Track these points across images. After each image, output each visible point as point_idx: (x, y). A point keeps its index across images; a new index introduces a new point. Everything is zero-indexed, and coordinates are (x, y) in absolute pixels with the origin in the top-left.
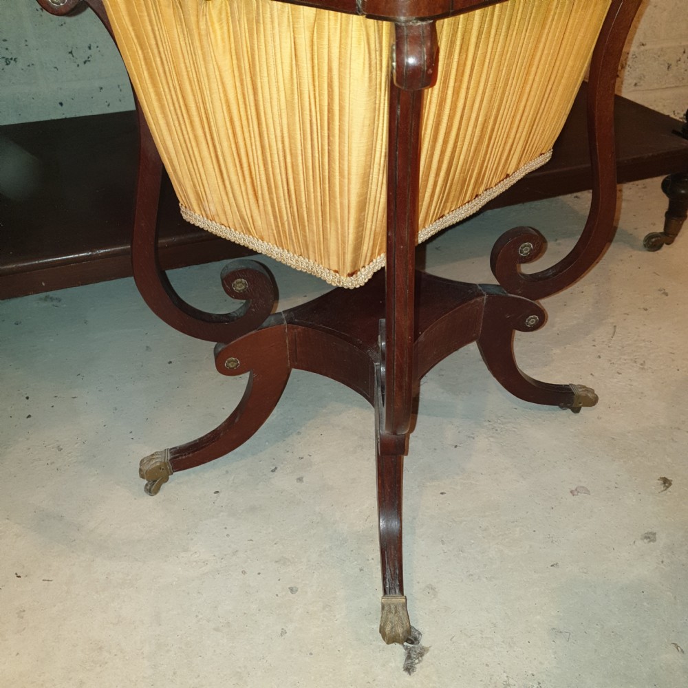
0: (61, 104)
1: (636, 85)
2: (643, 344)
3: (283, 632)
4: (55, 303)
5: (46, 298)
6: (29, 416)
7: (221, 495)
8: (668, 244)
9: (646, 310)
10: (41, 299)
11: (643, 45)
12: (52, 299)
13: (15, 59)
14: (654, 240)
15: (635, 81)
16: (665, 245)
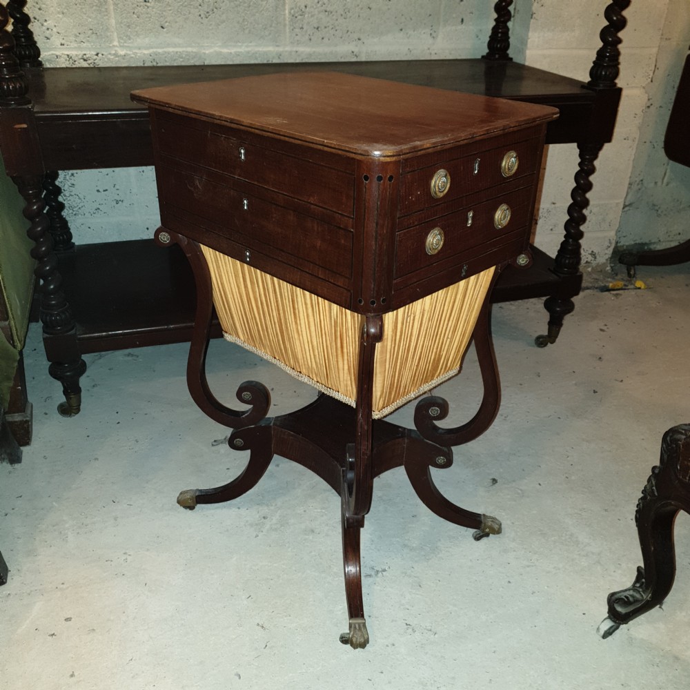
0: (148, 229)
1: (552, 230)
2: (511, 405)
3: (257, 536)
4: (134, 358)
5: (129, 355)
6: (119, 423)
7: (230, 470)
8: (552, 343)
9: (521, 385)
10: (125, 355)
11: (554, 204)
12: (132, 355)
13: (122, 201)
14: (541, 340)
15: (551, 228)
16: (549, 344)
